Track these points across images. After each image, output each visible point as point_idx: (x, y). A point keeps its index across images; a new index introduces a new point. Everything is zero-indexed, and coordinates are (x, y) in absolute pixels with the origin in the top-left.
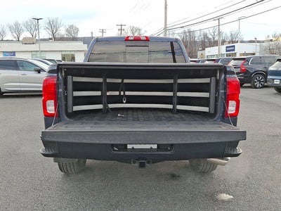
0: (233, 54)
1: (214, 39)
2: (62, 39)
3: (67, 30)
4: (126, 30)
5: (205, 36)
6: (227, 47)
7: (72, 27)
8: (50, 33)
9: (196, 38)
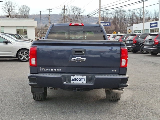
0: (156, 29)
1: (141, 16)
2: (16, 17)
3: (21, 9)
4: (68, 10)
5: (134, 14)
6: (151, 24)
7: (24, 7)
8: (7, 11)
9: (126, 17)
